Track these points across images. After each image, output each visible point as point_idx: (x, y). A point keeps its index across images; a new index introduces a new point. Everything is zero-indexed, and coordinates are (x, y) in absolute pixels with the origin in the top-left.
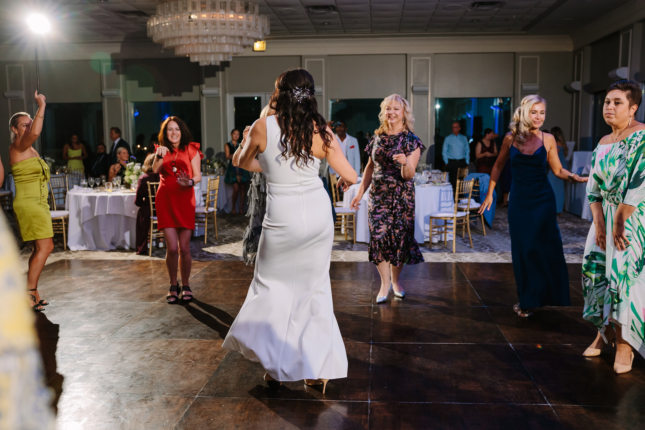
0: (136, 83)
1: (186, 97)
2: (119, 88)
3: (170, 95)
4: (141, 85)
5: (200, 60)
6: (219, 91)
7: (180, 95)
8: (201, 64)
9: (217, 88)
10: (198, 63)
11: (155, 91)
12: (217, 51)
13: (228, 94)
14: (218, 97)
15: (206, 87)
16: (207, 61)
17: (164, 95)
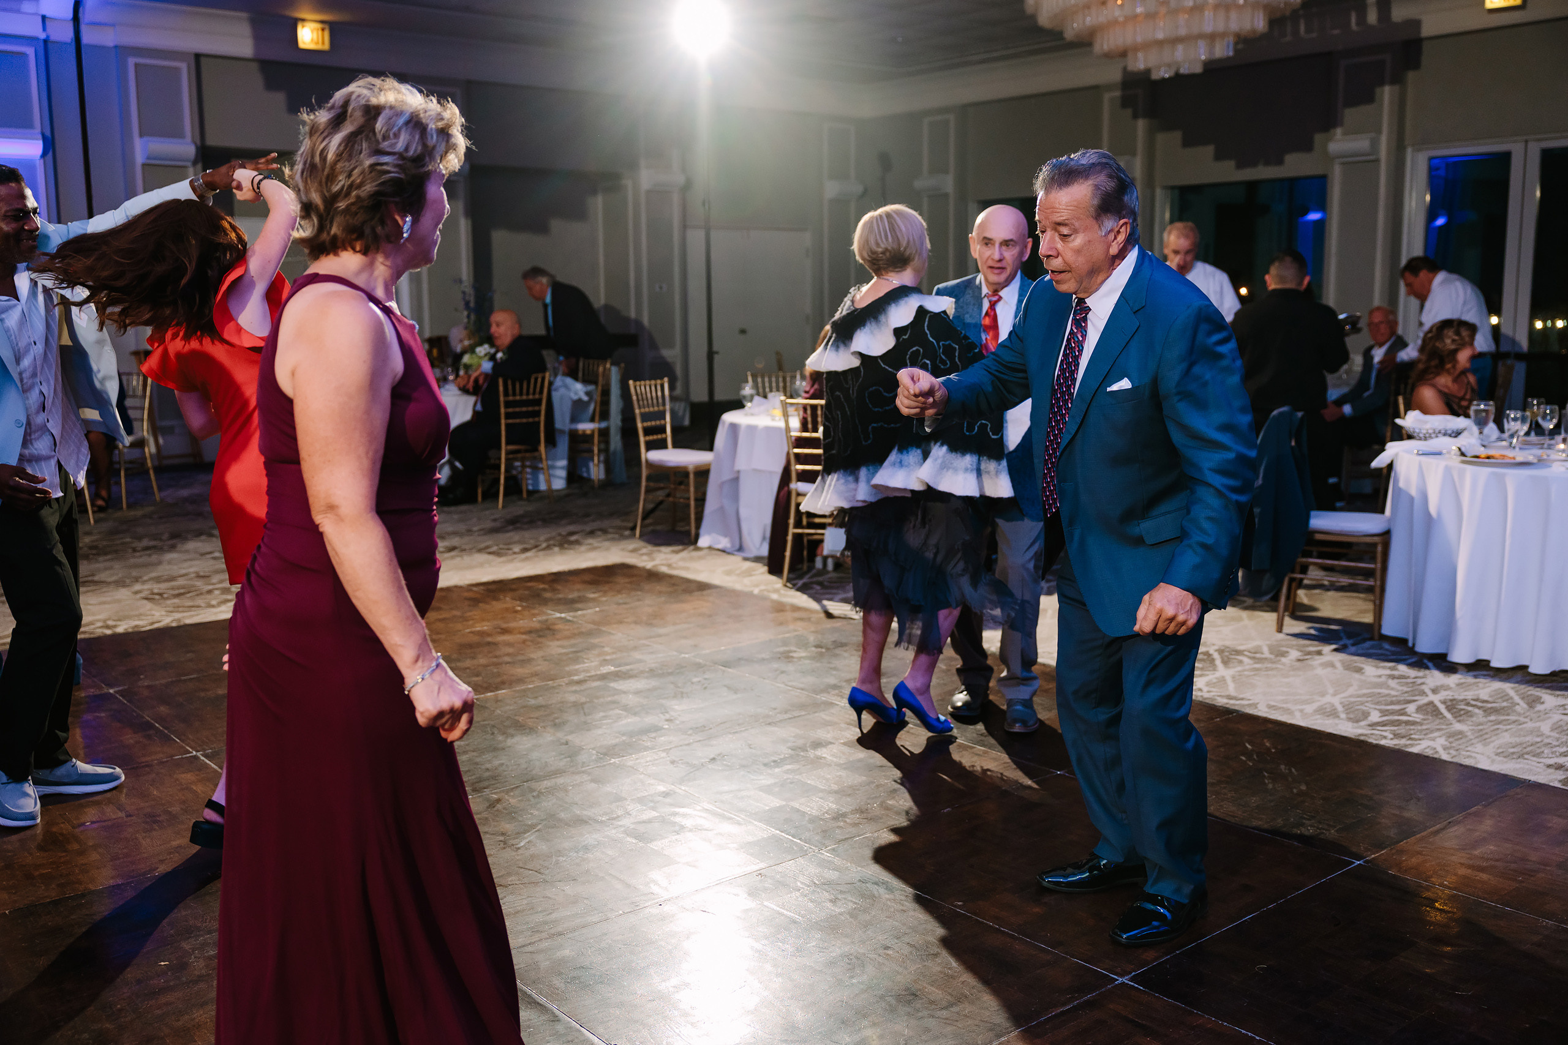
0: (1177, 136)
1: (1295, 165)
2: (1133, 154)
3: (1254, 164)
4: (1187, 143)
5: (1150, 65)
6: (1375, 143)
7: (1280, 162)
8: (1155, 76)
9: (1373, 135)
10: (1148, 71)
11: (1219, 156)
12: (1182, 32)
13: (1409, 150)
14: (1373, 161)
15: (1345, 134)
16: (1169, 65)
17: (1240, 166)
